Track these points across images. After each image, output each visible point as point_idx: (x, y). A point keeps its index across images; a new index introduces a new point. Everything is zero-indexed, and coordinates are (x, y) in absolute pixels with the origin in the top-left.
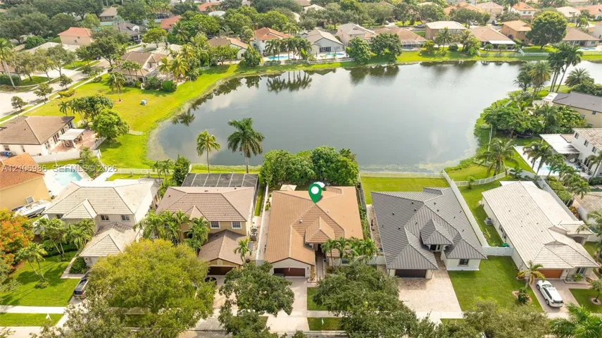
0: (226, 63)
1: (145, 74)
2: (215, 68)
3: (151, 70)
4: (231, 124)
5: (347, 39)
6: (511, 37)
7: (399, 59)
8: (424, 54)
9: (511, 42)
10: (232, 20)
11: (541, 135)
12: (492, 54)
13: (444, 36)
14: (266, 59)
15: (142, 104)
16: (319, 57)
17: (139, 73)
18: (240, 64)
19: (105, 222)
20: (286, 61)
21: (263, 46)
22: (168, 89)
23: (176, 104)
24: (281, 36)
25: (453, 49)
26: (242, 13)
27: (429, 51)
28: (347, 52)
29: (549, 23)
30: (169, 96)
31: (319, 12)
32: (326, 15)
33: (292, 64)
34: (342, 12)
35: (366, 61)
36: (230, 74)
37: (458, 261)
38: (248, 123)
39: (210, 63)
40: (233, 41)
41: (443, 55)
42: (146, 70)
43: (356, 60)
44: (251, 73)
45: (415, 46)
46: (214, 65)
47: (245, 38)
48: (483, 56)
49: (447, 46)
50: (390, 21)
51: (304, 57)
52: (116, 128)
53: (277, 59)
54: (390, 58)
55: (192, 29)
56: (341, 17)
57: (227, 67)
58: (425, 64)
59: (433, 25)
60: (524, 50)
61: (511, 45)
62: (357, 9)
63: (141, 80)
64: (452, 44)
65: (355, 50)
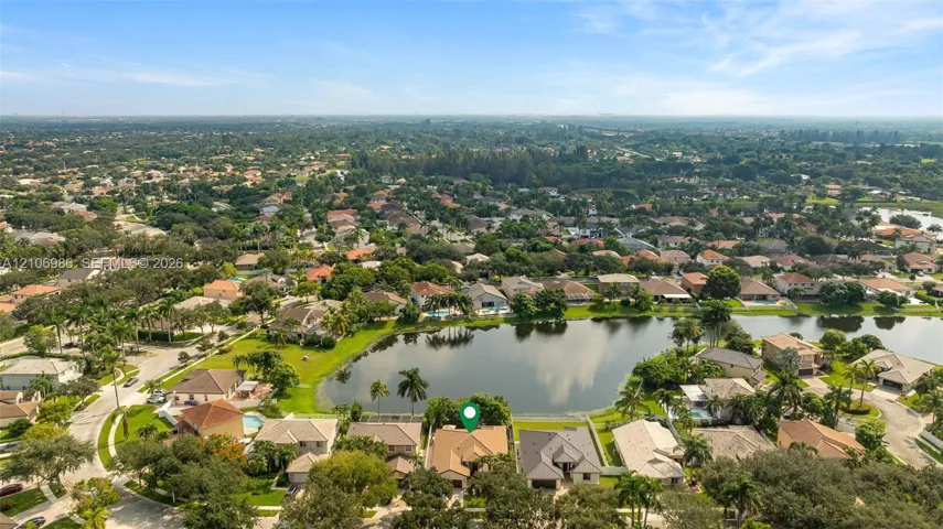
0: (384, 319)
1: (304, 331)
2: (372, 324)
3: (309, 327)
5: (512, 294)
6: (689, 291)
7: (567, 314)
8: (592, 309)
9: (687, 296)
10: (388, 273)
11: (682, 387)
12: (666, 308)
13: (614, 290)
14: (425, 315)
15: (305, 359)
16: (481, 313)
17: (299, 330)
18: (398, 320)
19: (303, 449)
20: (446, 317)
21: (422, 301)
22: (328, 345)
23: (336, 360)
24: (442, 291)
25: (625, 303)
26: (399, 265)
27: (597, 306)
28: (511, 307)
29: (720, 276)
30: (329, 352)
31: (482, 263)
32: (490, 266)
33: (452, 321)
34: (507, 264)
35: (530, 317)
36: (387, 331)
37: (582, 476)
38: (416, 371)
39: (368, 320)
40: (391, 295)
41: (615, 310)
42: (305, 327)
43: (520, 317)
44: (410, 329)
45: (583, 301)
46: (371, 321)
47: (403, 293)
48: (657, 311)
49: (618, 300)
50: (563, 271)
51: (465, 312)
52: (291, 380)
53: (436, 315)
54: (557, 313)
55: (347, 283)
56: (507, 269)
57: (385, 323)
58: (596, 320)
59: (604, 279)
60: (701, 305)
61: (688, 299)
62: (523, 260)
63: (300, 335)
64: (624, 298)
65: (518, 305)
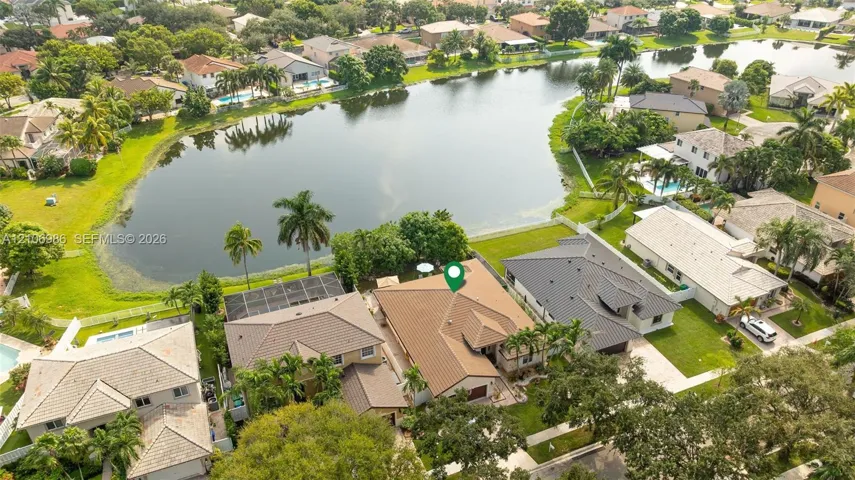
0: (156, 116)
1: (29, 154)
2: (139, 128)
3: (36, 145)
4: (278, 205)
5: (326, 59)
6: (526, 34)
7: (406, 78)
8: (433, 68)
9: (532, 41)
10: (137, 48)
11: (639, 149)
12: (514, 58)
13: (454, 41)
14: (216, 103)
15: (49, 204)
17: (18, 155)
18: (180, 115)
19: (145, 409)
20: (251, 102)
21: (209, 83)
22: (82, 173)
23: (109, 194)
24: (226, 64)
25: (467, 57)
26: (147, 36)
27: (438, 64)
28: (331, 76)
29: (570, 12)
30: (88, 184)
31: (264, 24)
32: (277, 27)
33: (258, 106)
34: (300, 21)
35: (365, 87)
36: (168, 133)
37: (651, 320)
40: (156, 80)
41: (458, 66)
42: (29, 150)
43: (351, 87)
45: (418, 58)
46: (136, 123)
47: (172, 73)
48: (507, 62)
49: (458, 54)
50: (363, 29)
51: (275, 92)
52: (44, 252)
53: (235, 101)
54: (394, 79)
55: (74, 70)
56: (301, 28)
57: (160, 123)
59: (431, 28)
60: (550, 49)
61: (534, 44)
62: (319, 14)
63: (22, 164)
64: (465, 51)
65: (343, 72)
